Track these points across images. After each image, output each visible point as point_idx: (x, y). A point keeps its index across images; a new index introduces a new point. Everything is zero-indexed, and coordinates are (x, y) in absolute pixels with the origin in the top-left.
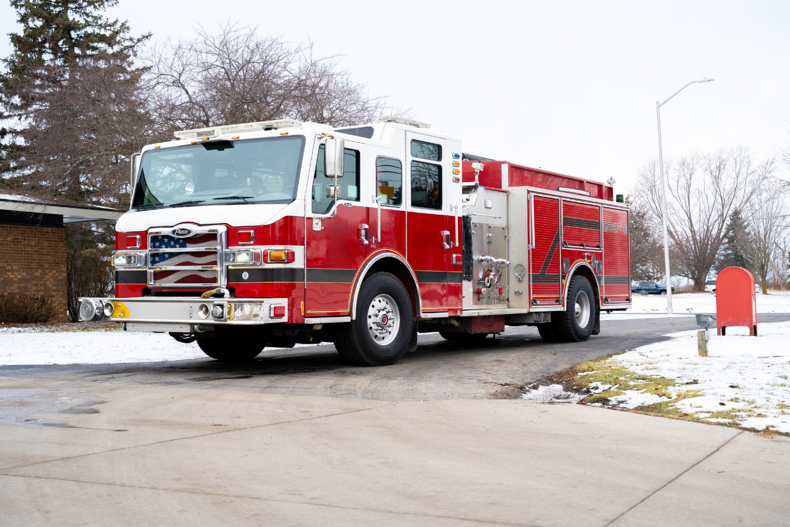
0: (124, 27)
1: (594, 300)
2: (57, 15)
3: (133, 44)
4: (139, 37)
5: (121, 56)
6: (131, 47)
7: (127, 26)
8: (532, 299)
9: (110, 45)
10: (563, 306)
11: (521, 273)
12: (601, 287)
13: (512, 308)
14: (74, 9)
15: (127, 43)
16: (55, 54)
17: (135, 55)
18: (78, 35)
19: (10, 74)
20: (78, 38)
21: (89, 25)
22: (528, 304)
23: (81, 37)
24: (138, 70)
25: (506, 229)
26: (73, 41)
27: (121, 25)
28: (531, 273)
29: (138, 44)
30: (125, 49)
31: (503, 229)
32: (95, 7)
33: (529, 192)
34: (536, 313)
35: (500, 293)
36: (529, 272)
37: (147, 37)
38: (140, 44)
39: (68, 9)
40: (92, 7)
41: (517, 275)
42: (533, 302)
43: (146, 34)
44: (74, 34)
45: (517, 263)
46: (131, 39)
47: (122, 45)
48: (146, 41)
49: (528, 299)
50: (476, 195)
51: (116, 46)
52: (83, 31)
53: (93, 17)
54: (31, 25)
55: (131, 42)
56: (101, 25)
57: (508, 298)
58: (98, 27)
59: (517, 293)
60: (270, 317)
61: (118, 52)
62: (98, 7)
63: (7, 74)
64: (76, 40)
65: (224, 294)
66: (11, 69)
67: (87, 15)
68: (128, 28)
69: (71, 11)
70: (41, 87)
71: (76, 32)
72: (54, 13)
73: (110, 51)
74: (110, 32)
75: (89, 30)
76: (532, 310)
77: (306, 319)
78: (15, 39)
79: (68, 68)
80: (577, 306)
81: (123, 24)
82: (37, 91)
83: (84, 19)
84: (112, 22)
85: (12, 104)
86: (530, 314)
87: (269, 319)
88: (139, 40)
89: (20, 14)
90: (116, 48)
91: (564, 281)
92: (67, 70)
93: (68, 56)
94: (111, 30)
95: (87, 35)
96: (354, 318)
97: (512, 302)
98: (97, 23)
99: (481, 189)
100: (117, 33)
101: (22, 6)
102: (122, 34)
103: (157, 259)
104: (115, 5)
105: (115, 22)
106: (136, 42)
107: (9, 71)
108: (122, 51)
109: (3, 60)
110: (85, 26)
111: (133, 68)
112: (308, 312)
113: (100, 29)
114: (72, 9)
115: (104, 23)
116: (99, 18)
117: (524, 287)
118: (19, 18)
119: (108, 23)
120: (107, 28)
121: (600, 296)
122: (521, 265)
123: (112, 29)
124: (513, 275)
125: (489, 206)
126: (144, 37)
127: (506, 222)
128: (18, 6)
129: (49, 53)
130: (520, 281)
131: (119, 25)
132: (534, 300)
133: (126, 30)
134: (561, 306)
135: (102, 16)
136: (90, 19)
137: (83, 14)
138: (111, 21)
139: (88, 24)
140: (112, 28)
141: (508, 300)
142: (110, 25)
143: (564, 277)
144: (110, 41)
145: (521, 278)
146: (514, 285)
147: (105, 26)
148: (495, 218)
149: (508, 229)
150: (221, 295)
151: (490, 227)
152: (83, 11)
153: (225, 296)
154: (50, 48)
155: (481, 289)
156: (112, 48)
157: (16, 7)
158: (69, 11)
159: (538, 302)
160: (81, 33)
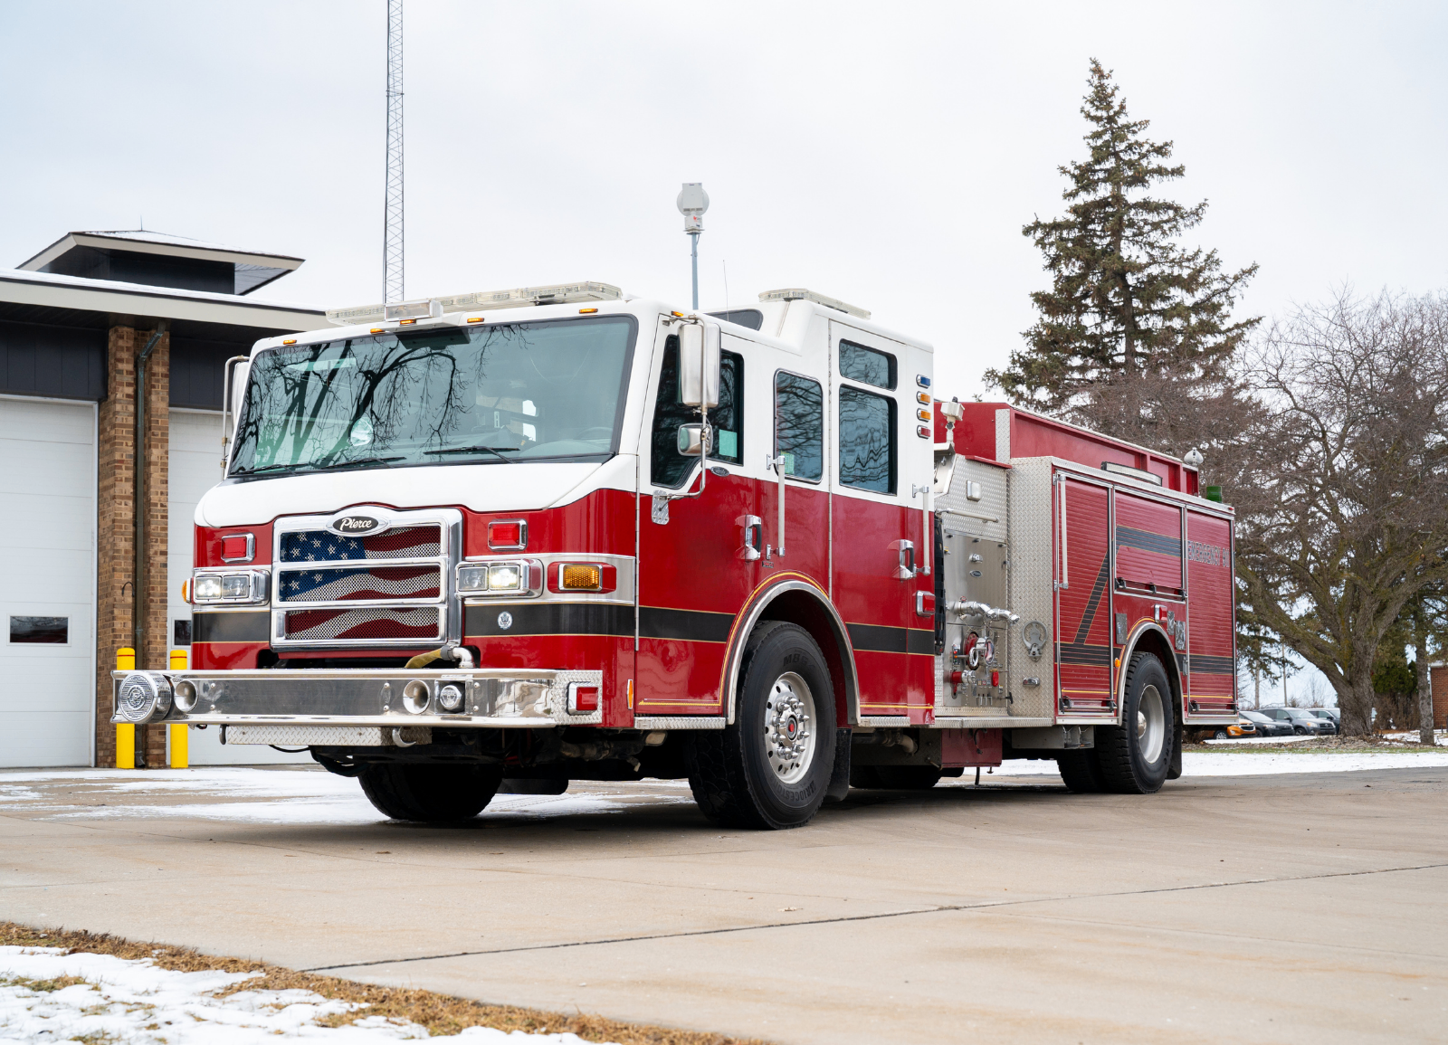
0: (1211, 261)
1: (1171, 706)
2: (1104, 252)
3: (1227, 286)
4: (1237, 271)
5: (1209, 306)
6: (1226, 290)
7: (1216, 258)
8: (1059, 696)
9: (1190, 290)
10: (1117, 715)
11: (1038, 642)
12: (1185, 677)
13: (1017, 716)
14: (1131, 239)
15: (1216, 286)
16: (1102, 313)
17: (1232, 304)
18: (1138, 279)
19: (1034, 351)
20: (1139, 285)
21: (1155, 262)
22: (1053, 706)
23: (1143, 282)
24: (1237, 326)
25: (1004, 546)
26: (1131, 289)
27: (1205, 257)
28: (1059, 642)
29: (1235, 285)
30: (1214, 295)
31: (1000, 546)
32: (1164, 233)
33: (1055, 468)
34: (1068, 727)
35: (994, 683)
36: (1055, 639)
37: (1250, 272)
38: (1238, 285)
39: (1121, 239)
40: (1159, 232)
41: (1029, 645)
42: (1062, 704)
43: (1247, 267)
44: (1131, 280)
45: (1029, 621)
46: (1224, 278)
47: (1209, 288)
48: (1249, 280)
49: (1053, 696)
50: (950, 471)
51: (1200, 290)
52: (1146, 273)
53: (1161, 248)
54: (1066, 272)
55: (1224, 282)
56: (1173, 261)
57: (1010, 694)
58: (1169, 264)
59: (1029, 684)
60: (567, 711)
61: (1203, 302)
62: (1168, 232)
63: (1029, 353)
64: (1135, 287)
65: (459, 660)
66: (1034, 345)
67: (1152, 245)
68: (1217, 262)
69: (1127, 242)
70: (1083, 369)
71: (1133, 274)
72: (1100, 248)
73: (1189, 301)
74: (1189, 271)
75: (1154, 270)
76: (1060, 722)
77: (637, 718)
78: (1041, 299)
79: (1124, 335)
80: (1141, 716)
81: (1209, 257)
82: (1076, 375)
83: (1147, 252)
84: (1192, 254)
85: (1039, 402)
86: (1057, 727)
87: (566, 715)
88: (1236, 279)
89: (1049, 256)
90: (1200, 295)
91: (1118, 661)
92: (1121, 338)
93: (1125, 316)
94: (1189, 267)
95: (1152, 278)
96: (732, 720)
97: (1018, 705)
98: (1166, 257)
99: (959, 459)
100: (1200, 271)
101: (1051, 244)
102: (1206, 274)
103: (294, 585)
104: (1196, 225)
105: (1196, 254)
106: (1231, 281)
107: (1033, 348)
108: (1209, 298)
109: (1024, 335)
110: (1148, 265)
111: (1228, 323)
112: (641, 703)
113: (1173, 266)
114: (1127, 238)
115: (1178, 257)
116: (1171, 249)
117: (1044, 672)
118: (1047, 262)
119: (1185, 257)
120: (1184, 264)
121: (1183, 696)
122: (1038, 625)
123: (1192, 266)
124: (1019, 646)
125: (976, 495)
126: (1244, 272)
127: (1005, 532)
128: (1046, 244)
129: (1094, 312)
130: (1035, 659)
131: (1202, 257)
132: (1065, 700)
133: (1213, 266)
134: (1113, 714)
135: (1174, 245)
136: (1156, 253)
137: (1145, 244)
138: (1189, 253)
139: (1153, 261)
140: (1192, 263)
141: (1010, 697)
142: (1188, 260)
143: (1117, 654)
144: (1189, 284)
145: (1037, 652)
146: (1020, 667)
147: (1179, 263)
148: (986, 521)
149: (1009, 547)
150: (454, 663)
151: (976, 541)
152: (1145, 240)
153: (462, 664)
154: (1095, 306)
155: (961, 673)
156: (1193, 296)
157: (1044, 247)
158: (1122, 242)
159: (1073, 705)
160: (1143, 276)
